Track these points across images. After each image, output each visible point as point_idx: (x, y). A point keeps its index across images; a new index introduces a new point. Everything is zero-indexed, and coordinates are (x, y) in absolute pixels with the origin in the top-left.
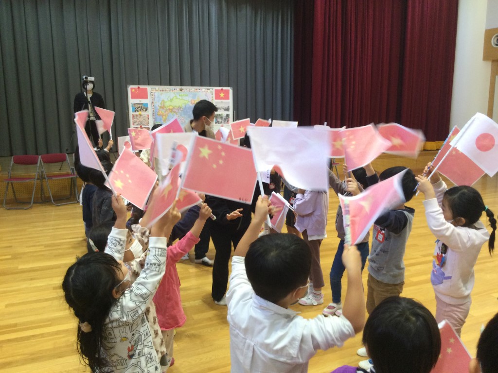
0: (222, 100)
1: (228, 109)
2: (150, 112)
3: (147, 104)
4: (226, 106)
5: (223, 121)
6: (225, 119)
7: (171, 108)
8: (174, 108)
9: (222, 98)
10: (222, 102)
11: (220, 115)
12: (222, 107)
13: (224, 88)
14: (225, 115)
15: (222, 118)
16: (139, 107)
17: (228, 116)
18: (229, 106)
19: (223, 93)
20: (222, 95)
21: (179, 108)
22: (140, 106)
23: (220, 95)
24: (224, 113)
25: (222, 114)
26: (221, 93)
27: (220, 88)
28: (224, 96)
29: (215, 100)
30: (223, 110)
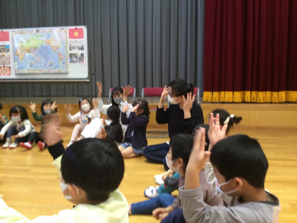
0: (76, 39)
1: (82, 48)
2: (11, 53)
3: (8, 46)
4: (80, 45)
5: (78, 61)
6: (80, 59)
7: (28, 48)
8: (31, 48)
9: (76, 37)
10: (76, 41)
11: (74, 54)
12: (76, 47)
13: (78, 27)
14: (80, 55)
15: (76, 57)
16: (3, 49)
17: (82, 55)
18: (83, 46)
19: (77, 32)
20: (76, 34)
21: (35, 48)
22: (3, 47)
23: (74, 35)
24: (79, 52)
25: (77, 53)
26: (75, 32)
27: (74, 27)
28: (78, 35)
29: (69, 40)
30: (78, 49)
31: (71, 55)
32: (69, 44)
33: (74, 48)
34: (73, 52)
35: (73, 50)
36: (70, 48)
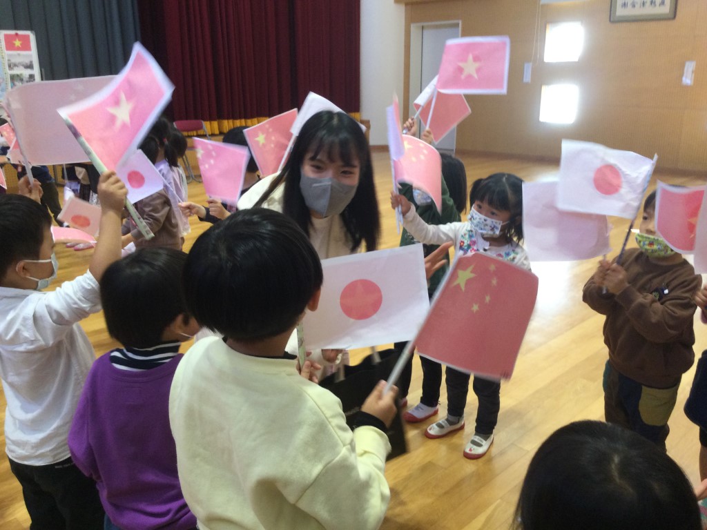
0: (19, 52)
1: (30, 66)
4: (27, 61)
9: (18, 49)
10: (19, 55)
11: (18, 75)
12: (20, 63)
13: (21, 32)
14: (28, 76)
15: (22, 80)
17: (32, 77)
18: (31, 62)
19: (19, 40)
23: (14, 44)
24: (26, 73)
25: (21, 74)
26: (15, 40)
27: (12, 32)
28: (21, 45)
29: (7, 53)
30: (22, 68)
31: (13, 78)
32: (7, 58)
33: (15, 65)
34: (16, 71)
35: (15, 68)
36: (10, 66)
